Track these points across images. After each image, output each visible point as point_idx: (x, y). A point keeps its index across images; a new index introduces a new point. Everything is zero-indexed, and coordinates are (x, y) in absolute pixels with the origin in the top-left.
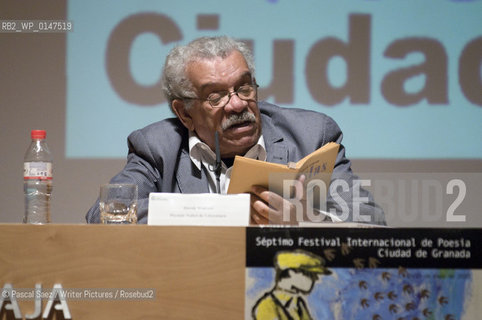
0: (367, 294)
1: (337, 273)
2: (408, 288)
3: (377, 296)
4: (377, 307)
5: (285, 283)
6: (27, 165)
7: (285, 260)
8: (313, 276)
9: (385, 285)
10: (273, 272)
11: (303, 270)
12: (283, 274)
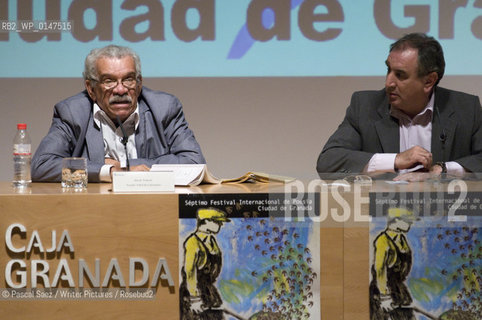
0: (252, 233)
1: (233, 221)
2: (276, 229)
3: (258, 234)
4: (258, 240)
5: (203, 228)
6: (17, 146)
7: (203, 214)
8: (220, 223)
9: (262, 227)
10: (196, 221)
11: (214, 219)
12: (202, 222)
